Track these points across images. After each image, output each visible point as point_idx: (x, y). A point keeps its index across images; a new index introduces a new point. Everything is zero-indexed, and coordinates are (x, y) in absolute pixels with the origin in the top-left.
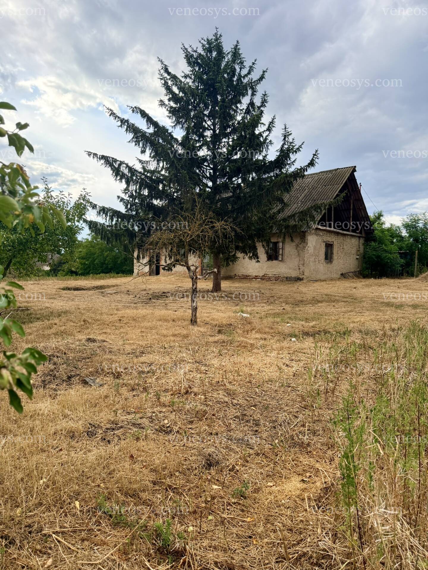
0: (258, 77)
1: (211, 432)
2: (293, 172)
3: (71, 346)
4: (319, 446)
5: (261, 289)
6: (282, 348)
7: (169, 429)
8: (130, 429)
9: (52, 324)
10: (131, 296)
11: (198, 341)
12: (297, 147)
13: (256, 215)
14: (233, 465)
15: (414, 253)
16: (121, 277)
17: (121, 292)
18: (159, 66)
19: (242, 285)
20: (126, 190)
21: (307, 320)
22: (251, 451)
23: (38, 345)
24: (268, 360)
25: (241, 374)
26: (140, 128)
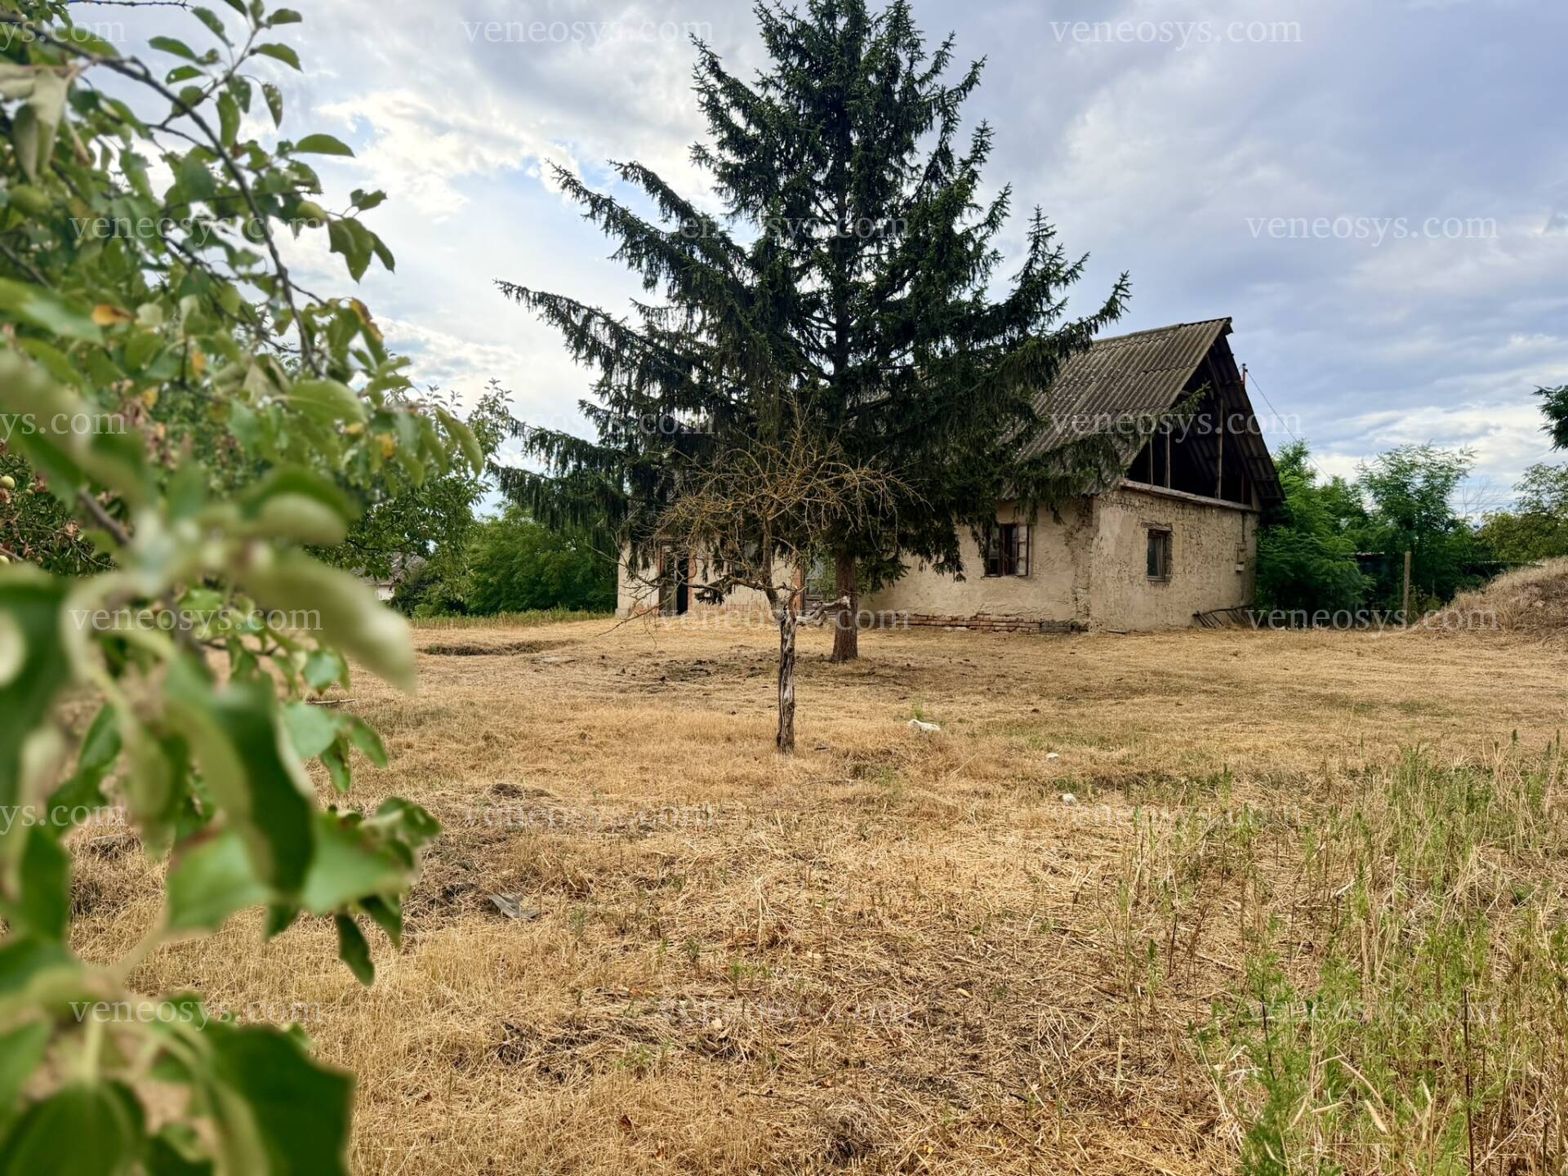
0: (961, 82)
1: (844, 1056)
2: (1058, 334)
3: (452, 805)
4: (1157, 1105)
5: (968, 656)
6: (1036, 822)
7: (726, 1046)
8: (617, 1042)
9: (399, 745)
10: (612, 671)
11: (798, 798)
12: (1069, 267)
13: (955, 450)
14: (912, 1155)
15: (1400, 559)
16: (583, 619)
17: (583, 660)
18: (696, 56)
19: (914, 643)
20: (603, 386)
21: (1103, 742)
22: (963, 1116)
23: (363, 802)
24: (998, 855)
25: (923, 892)
26: (643, 220)
